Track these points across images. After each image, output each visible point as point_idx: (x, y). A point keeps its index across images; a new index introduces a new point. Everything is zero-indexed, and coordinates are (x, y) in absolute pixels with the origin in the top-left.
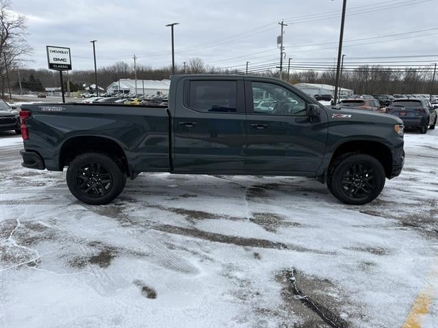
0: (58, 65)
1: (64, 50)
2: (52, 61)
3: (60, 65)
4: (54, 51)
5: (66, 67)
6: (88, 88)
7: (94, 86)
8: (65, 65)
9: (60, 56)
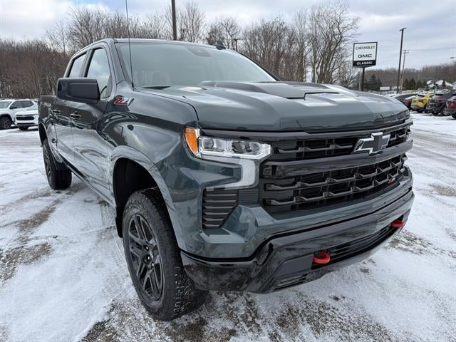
0: (361, 62)
1: (370, 45)
2: (356, 59)
3: (364, 61)
4: (360, 48)
5: (370, 63)
6: (432, 85)
7: (440, 83)
8: (368, 61)
9: (365, 52)
